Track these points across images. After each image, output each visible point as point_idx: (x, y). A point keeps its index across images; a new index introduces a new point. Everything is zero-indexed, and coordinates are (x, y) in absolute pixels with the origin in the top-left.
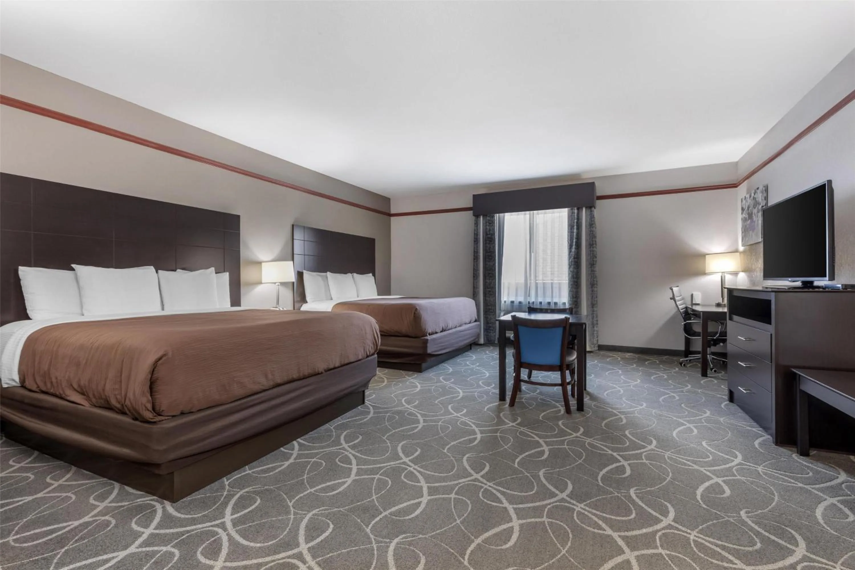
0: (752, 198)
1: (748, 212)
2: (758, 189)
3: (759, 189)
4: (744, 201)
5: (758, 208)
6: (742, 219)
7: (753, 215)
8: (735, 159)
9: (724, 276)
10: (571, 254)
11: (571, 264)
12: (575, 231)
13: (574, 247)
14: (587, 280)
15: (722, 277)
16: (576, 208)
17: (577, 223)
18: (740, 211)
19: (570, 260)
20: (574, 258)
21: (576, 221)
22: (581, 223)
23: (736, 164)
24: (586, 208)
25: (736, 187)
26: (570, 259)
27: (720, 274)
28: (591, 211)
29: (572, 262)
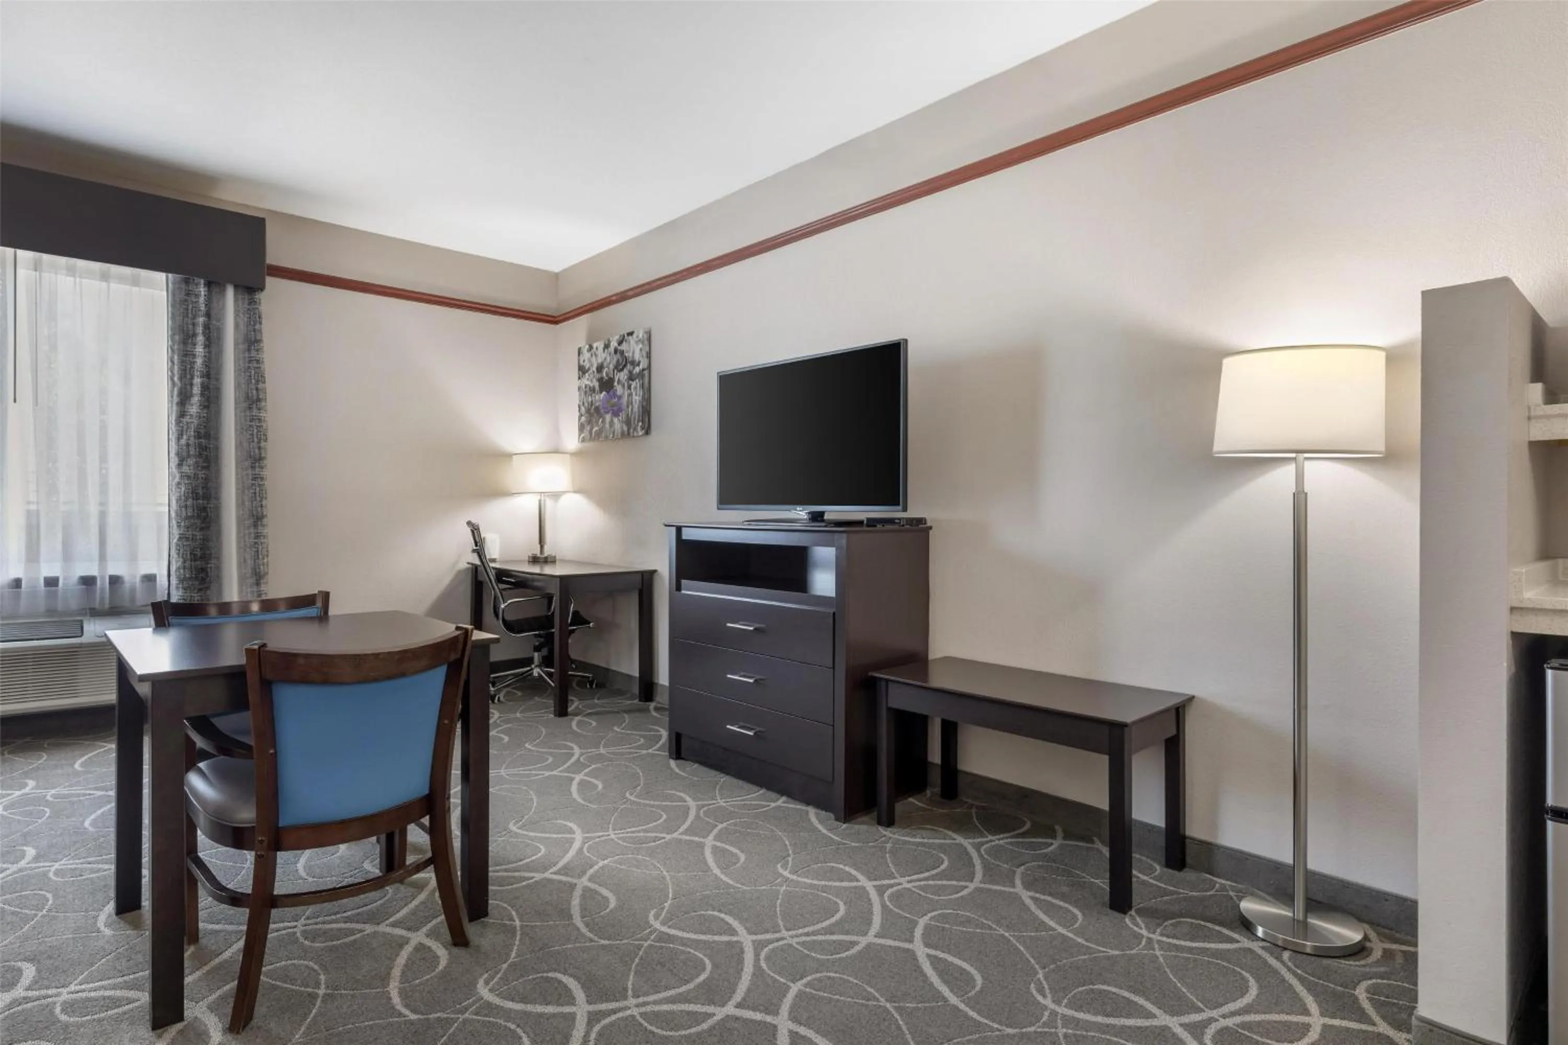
0: (612, 349)
1: (598, 376)
2: (631, 334)
3: (635, 335)
4: (586, 355)
5: (630, 372)
6: (579, 388)
7: (616, 384)
8: (556, 266)
9: (545, 500)
10: (185, 420)
11: (185, 454)
12: (200, 350)
13: (196, 399)
14: (240, 504)
15: (540, 501)
16: (202, 281)
17: (207, 327)
18: (575, 372)
19: (183, 441)
20: (198, 436)
21: (201, 320)
22: (220, 331)
23: (556, 278)
24: (236, 287)
25: (556, 323)
26: (179, 438)
27: (538, 497)
28: (252, 302)
29: (188, 445)
